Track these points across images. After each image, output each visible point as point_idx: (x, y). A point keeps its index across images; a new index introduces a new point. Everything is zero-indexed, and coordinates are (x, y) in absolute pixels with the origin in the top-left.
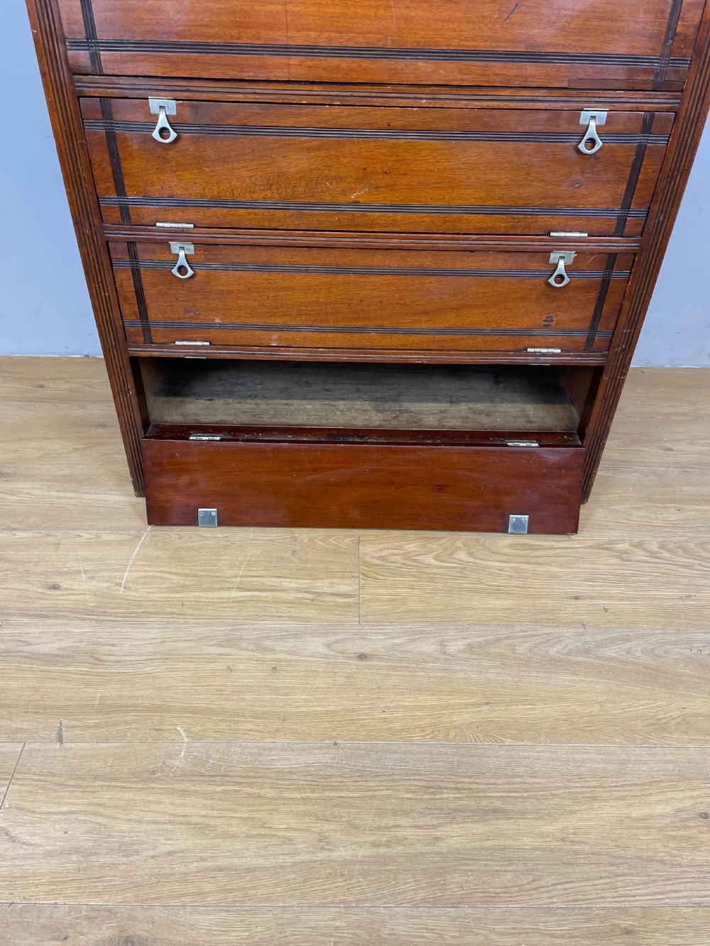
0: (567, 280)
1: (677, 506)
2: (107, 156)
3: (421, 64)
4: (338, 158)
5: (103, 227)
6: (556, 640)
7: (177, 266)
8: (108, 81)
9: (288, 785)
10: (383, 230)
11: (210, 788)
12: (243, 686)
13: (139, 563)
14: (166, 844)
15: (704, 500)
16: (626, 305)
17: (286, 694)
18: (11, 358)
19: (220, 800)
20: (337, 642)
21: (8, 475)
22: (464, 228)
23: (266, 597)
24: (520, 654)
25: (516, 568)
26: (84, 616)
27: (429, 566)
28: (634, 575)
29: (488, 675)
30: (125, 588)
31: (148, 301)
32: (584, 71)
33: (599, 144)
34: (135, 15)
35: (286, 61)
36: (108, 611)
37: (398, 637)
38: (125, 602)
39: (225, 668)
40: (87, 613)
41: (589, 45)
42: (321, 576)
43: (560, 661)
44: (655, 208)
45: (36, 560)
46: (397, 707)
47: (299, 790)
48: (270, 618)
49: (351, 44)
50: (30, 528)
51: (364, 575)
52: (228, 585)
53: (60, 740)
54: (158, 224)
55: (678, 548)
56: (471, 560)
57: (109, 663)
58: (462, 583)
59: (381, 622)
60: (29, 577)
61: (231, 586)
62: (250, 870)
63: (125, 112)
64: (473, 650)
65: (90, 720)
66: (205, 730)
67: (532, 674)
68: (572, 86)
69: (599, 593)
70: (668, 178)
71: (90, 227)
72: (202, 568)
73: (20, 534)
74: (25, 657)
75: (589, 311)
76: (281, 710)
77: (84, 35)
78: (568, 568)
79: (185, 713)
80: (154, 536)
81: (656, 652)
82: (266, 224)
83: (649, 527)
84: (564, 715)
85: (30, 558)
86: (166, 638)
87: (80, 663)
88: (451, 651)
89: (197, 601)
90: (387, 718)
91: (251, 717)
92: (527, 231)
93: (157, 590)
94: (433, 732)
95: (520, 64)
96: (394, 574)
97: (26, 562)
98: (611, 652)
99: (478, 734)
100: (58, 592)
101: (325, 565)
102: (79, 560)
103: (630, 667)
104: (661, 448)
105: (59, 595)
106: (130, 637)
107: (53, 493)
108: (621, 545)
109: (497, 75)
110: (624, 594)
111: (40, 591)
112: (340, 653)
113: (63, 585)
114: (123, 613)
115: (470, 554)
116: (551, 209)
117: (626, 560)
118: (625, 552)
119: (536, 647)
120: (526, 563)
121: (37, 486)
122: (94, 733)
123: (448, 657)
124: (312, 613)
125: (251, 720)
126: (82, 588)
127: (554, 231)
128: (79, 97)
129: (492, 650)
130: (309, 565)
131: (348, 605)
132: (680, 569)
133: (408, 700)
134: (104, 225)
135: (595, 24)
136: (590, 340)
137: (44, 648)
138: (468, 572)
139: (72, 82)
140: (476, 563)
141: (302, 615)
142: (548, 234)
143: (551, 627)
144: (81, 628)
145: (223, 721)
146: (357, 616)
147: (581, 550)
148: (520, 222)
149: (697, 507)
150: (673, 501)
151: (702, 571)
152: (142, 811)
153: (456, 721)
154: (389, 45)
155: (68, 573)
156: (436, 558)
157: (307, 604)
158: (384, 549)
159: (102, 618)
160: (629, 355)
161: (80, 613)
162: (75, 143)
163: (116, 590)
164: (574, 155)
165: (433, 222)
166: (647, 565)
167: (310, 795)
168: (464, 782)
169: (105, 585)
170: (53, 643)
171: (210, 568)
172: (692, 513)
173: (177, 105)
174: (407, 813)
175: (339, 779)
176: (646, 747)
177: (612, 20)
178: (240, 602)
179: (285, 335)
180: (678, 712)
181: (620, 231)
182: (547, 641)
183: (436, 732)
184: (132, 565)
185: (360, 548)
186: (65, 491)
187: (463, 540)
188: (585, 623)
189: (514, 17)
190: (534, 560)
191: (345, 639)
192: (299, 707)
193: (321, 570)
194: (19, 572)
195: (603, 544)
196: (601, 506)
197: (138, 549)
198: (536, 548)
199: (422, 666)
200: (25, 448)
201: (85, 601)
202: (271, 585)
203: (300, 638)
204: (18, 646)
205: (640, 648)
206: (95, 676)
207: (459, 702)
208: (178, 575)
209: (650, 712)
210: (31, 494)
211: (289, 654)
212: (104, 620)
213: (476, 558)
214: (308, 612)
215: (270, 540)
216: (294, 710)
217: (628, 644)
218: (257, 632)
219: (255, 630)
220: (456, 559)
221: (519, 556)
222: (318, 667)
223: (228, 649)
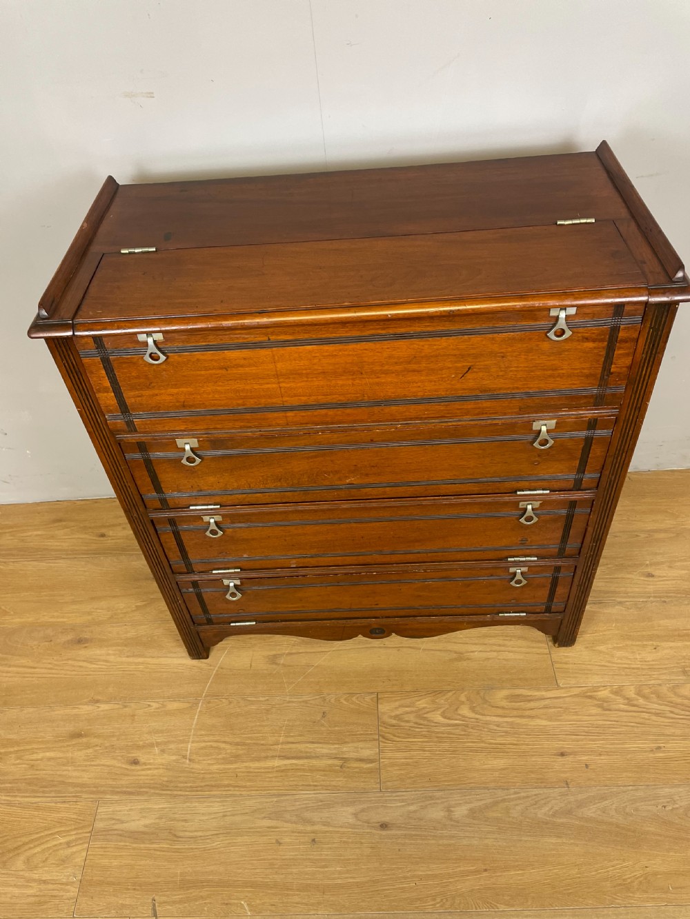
0: (535, 519)
1: (655, 643)
2: (146, 473)
3: (393, 407)
4: (332, 461)
5: (147, 512)
6: (543, 802)
7: (209, 530)
10: (375, 497)
12: (290, 859)
13: (199, 733)
15: (679, 636)
16: (590, 529)
17: (325, 867)
20: (363, 810)
21: (86, 641)
22: (443, 492)
23: (303, 765)
24: (513, 818)
25: (512, 723)
26: (161, 792)
27: (438, 724)
28: (613, 726)
29: (486, 841)
30: (190, 760)
31: (187, 549)
33: (551, 442)
34: (158, 398)
35: (283, 414)
36: (179, 785)
37: (412, 804)
38: (191, 775)
39: (274, 841)
40: (163, 788)
41: (534, 385)
42: (347, 740)
43: (547, 823)
44: (606, 473)
45: (118, 733)
46: (413, 877)
48: (307, 788)
49: (334, 401)
50: (109, 700)
51: (384, 737)
52: (270, 753)
53: (155, 915)
54: (191, 507)
55: (652, 693)
56: (472, 715)
57: (184, 839)
58: (465, 743)
59: (398, 788)
60: (114, 752)
61: (274, 754)
64: (474, 815)
65: (175, 895)
66: (263, 904)
67: (523, 839)
69: (582, 748)
70: (615, 455)
71: (137, 512)
73: (104, 707)
74: (121, 835)
75: (559, 534)
76: (321, 882)
77: (120, 411)
78: (555, 720)
79: (247, 887)
80: (209, 702)
81: (627, 810)
82: (279, 501)
83: (627, 670)
84: (547, 879)
85: (113, 732)
86: (226, 812)
87: (162, 839)
88: (456, 816)
89: (248, 772)
90: (405, 888)
91: (298, 890)
92: (497, 492)
93: (215, 761)
94: (442, 900)
95: (477, 402)
96: (408, 735)
97: (110, 736)
98: (590, 812)
99: (478, 901)
100: (138, 767)
101: (350, 728)
102: (151, 732)
103: (605, 827)
104: (643, 574)
105: (140, 770)
106: (199, 812)
107: (124, 659)
108: (603, 692)
109: (458, 409)
111: (124, 766)
112: (365, 822)
113: (142, 760)
114: (191, 787)
115: (473, 709)
117: (606, 710)
118: (604, 700)
119: (527, 809)
120: (518, 717)
121: (110, 652)
122: (179, 908)
124: (340, 781)
125: (298, 893)
126: (156, 762)
127: (520, 491)
128: (119, 443)
129: (491, 814)
130: (337, 728)
131: (371, 771)
132: (654, 718)
133: (421, 868)
134: (148, 510)
135: (538, 373)
136: (562, 551)
137: (132, 826)
138: (471, 730)
139: (113, 436)
140: (477, 719)
141: (334, 783)
142: (516, 492)
143: (540, 787)
144: (159, 805)
145: (275, 894)
146: (377, 783)
147: (567, 699)
148: (490, 486)
149: (672, 644)
150: (651, 638)
151: (672, 718)
153: (460, 889)
154: (366, 399)
155: (144, 746)
156: (443, 715)
157: (337, 771)
158: (400, 706)
159: (175, 793)
160: (597, 558)
161: (157, 788)
162: (120, 468)
163: (184, 763)
164: (530, 449)
166: (624, 714)
169: (174, 758)
170: (138, 820)
171: (256, 735)
172: (666, 651)
173: (198, 441)
176: (612, 907)
177: (552, 370)
178: (283, 771)
179: (301, 560)
180: (641, 872)
181: (578, 486)
182: (536, 802)
183: (444, 901)
184: (194, 735)
185: (380, 706)
186: (133, 656)
187: (466, 693)
188: (569, 781)
189: (469, 376)
190: (527, 713)
191: (368, 807)
192: (334, 879)
193: (348, 733)
194: (106, 748)
195: (586, 692)
196: (587, 648)
197: (196, 717)
198: (529, 699)
199: (432, 834)
200: (96, 609)
201: (160, 776)
202: (307, 752)
203: (333, 807)
204: (113, 824)
205: (614, 806)
206: (173, 852)
207: (462, 869)
208: (231, 744)
209: (619, 873)
210: (107, 661)
211: (324, 825)
212: (177, 795)
213: (476, 714)
214: (338, 779)
215: (303, 701)
216: (330, 882)
217: (604, 803)
218: (298, 803)
219: (296, 800)
220: (459, 715)
221: (513, 709)
222: (349, 838)
223: (275, 821)
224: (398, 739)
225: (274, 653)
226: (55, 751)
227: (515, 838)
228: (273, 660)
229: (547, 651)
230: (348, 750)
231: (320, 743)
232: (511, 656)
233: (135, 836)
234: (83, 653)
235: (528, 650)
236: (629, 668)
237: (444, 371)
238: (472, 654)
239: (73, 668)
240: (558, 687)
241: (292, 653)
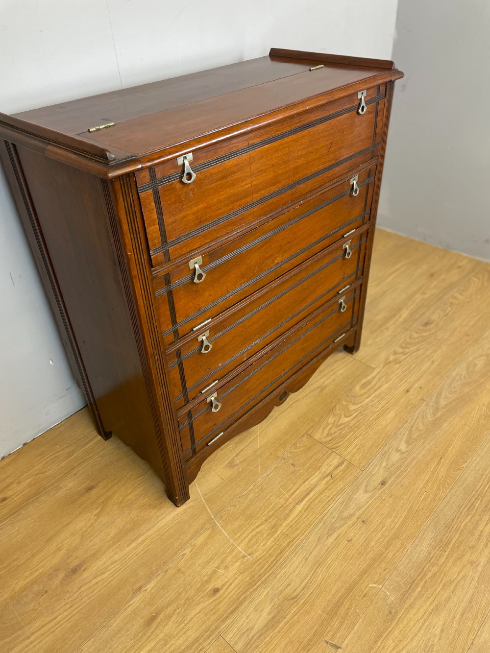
3: (302, 186)
4: (271, 246)
5: (165, 349)
6: (424, 414)
7: (204, 347)
9: (436, 558)
11: (416, 592)
12: (365, 541)
13: (236, 537)
14: (436, 630)
17: (383, 527)
19: (426, 592)
20: (366, 486)
23: (314, 496)
24: (423, 429)
25: (375, 396)
26: (254, 587)
27: (349, 422)
28: (410, 366)
29: (426, 448)
30: (249, 555)
32: (352, 162)
33: (358, 190)
34: (186, 219)
36: (260, 573)
37: (381, 463)
38: (261, 561)
39: (346, 542)
40: (253, 584)
42: (319, 465)
43: (436, 420)
47: (441, 556)
48: (329, 503)
50: (149, 579)
51: (334, 448)
52: (290, 507)
53: (338, 647)
54: (194, 329)
55: (406, 344)
56: (357, 406)
58: (369, 419)
59: (368, 462)
60: (193, 601)
61: (293, 506)
62: (471, 601)
64: (409, 442)
65: (334, 625)
66: (380, 574)
67: (436, 434)
69: (410, 383)
73: (149, 586)
74: (260, 636)
75: (356, 262)
76: (391, 535)
77: (161, 243)
78: (389, 381)
79: (363, 577)
80: (221, 518)
81: (452, 391)
82: (241, 298)
83: (389, 343)
84: (463, 439)
85: (177, 592)
86: (304, 557)
87: (288, 609)
88: (404, 450)
89: (290, 527)
90: (424, 498)
91: (386, 549)
93: (265, 540)
94: (443, 486)
95: (333, 169)
96: (343, 437)
97: (178, 596)
98: (443, 403)
99: (454, 473)
100: (221, 592)
101: (313, 459)
102: (204, 567)
103: (454, 403)
105: (225, 592)
106: (290, 573)
107: (128, 549)
108: (391, 358)
109: (326, 177)
110: (417, 377)
111: (211, 601)
112: (374, 490)
113: (219, 585)
114: (269, 566)
115: (354, 404)
118: (395, 360)
119: (423, 422)
120: (376, 391)
121: (110, 555)
122: (345, 628)
123: (407, 453)
124: (340, 485)
126: (230, 577)
127: (345, 235)
129: (414, 436)
130: (307, 465)
131: (347, 468)
132: (417, 353)
133: (420, 483)
135: (354, 141)
136: (357, 275)
137: (261, 623)
138: (365, 413)
140: (361, 406)
141: (338, 489)
143: (416, 410)
144: (263, 594)
145: (380, 563)
146: (357, 469)
147: (383, 370)
148: (334, 237)
149: (390, 323)
150: (380, 326)
151: (424, 347)
152: (410, 630)
153: (443, 475)
154: (290, 183)
155: (210, 578)
156: (346, 417)
157: (332, 483)
158: (323, 429)
159: (263, 579)
161: (249, 588)
163: (247, 561)
164: (353, 199)
166: (407, 359)
167: (446, 553)
168: (474, 494)
169: (238, 564)
170: (261, 616)
171: (271, 506)
172: (391, 327)
173: (203, 258)
174: (477, 524)
175: (445, 537)
178: (307, 508)
180: (485, 407)
181: (363, 223)
182: (423, 417)
184: (235, 541)
185: (315, 437)
186: (133, 541)
187: (343, 400)
188: (422, 398)
189: (331, 150)
190: (376, 387)
191: (367, 483)
192: (394, 527)
193: (316, 462)
194: (184, 604)
195: (386, 362)
197: (224, 531)
198: (370, 382)
199: (405, 466)
200: (62, 542)
201: (242, 581)
202: (308, 488)
203: (352, 499)
204: (248, 636)
205: (447, 393)
206: (304, 606)
207: (433, 467)
208: (262, 524)
209: (479, 414)
210: (114, 562)
211: (359, 510)
212: (266, 579)
213: (358, 404)
214: (338, 485)
215: (275, 469)
216: (394, 530)
217: (443, 395)
218: (334, 514)
219: (331, 514)
220: (352, 411)
221: (369, 390)
222: (376, 503)
223: (335, 533)
225: (228, 461)
226: (146, 645)
227: (434, 436)
228: (231, 465)
229: (352, 359)
230: (325, 469)
231: (309, 478)
232: (341, 371)
233: (271, 624)
234: (87, 574)
235: (345, 364)
237: (322, 149)
238: (325, 383)
239: (92, 589)
240: (374, 369)
241: (238, 453)
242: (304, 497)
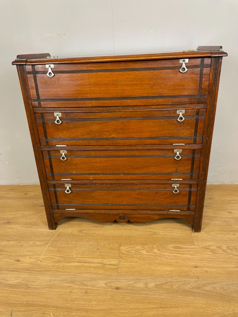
0: (180, 158)
1: (233, 233)
2: (42, 128)
3: (128, 101)
4: (107, 126)
5: (41, 147)
6: (188, 283)
7: (62, 157)
8: (43, 109)
10: (122, 145)
12: (75, 298)
13: (46, 253)
16: (201, 165)
17: (89, 302)
18: (19, 185)
20: (109, 282)
21: (11, 223)
22: (146, 143)
23: (86, 265)
24: (175, 288)
25: (175, 255)
26: (26, 271)
27: (144, 254)
28: (218, 259)
29: (162, 297)
30: (40, 261)
31: (53, 167)
32: (176, 100)
33: (184, 119)
34: (50, 93)
35: (91, 102)
36: (34, 269)
37: (131, 281)
38: (40, 266)
39: (69, 291)
40: (27, 270)
41: (176, 93)
42: (106, 258)
43: (189, 291)
44: (205, 136)
45: (14, 251)
46: (128, 308)
48: (87, 273)
49: (108, 97)
50: (14, 240)
51: (121, 257)
52: (74, 261)
53: (11, 316)
54: (56, 146)
55: (233, 248)
56: (159, 252)
57: (31, 288)
58: (155, 261)
59: (125, 275)
60: (11, 257)
61: (75, 261)
63: (48, 117)
64: (157, 286)
65: (22, 309)
66: (60, 315)
67: (178, 296)
68: (173, 104)
69: (205, 265)
70: (207, 127)
71: (37, 147)
72: (67, 254)
73: (11, 242)
74: (5, 285)
75: (190, 167)
76: (87, 308)
77: (37, 98)
78: (193, 255)
79: (54, 308)
80: (53, 243)
81: (225, 288)
82: (88, 144)
83: (223, 241)
84: (189, 313)
86: (51, 280)
87: (22, 288)
88: (150, 287)
89: (63, 266)
90: (124, 312)
91: (76, 310)
92: (166, 144)
93: (51, 262)
95: (157, 99)
96: (132, 257)
97: (11, 252)
98: (208, 288)
100: (19, 263)
101: (107, 254)
102: (27, 251)
103: (215, 294)
104: (227, 212)
105: (19, 264)
106: (40, 279)
107: (24, 229)
108: (212, 247)
109: (151, 102)
110: (213, 266)
111: (14, 262)
112: (109, 286)
113: (21, 260)
114: (39, 270)
115: (159, 250)
116: (172, 137)
117: (214, 253)
118: (213, 250)
119: (180, 286)
120: (178, 254)
121: (19, 226)
122: (23, 314)
123: (148, 289)
124: (101, 271)
125: (76, 311)
126: (27, 261)
127: (174, 143)
128: (35, 113)
129: (164, 287)
130: (102, 254)
131: (115, 269)
132: (234, 256)
133: (132, 305)
134: (41, 146)
135: (177, 87)
136: (191, 176)
137: (11, 282)
138: (158, 257)
139: (33, 110)
140: (160, 253)
141: (98, 272)
142: (172, 144)
143: (186, 278)
144: (24, 276)
145: (66, 311)
146: (117, 273)
147: (198, 249)
148: (163, 141)
150: (232, 231)
153: (149, 314)
154: (119, 96)
155: (23, 256)
156: (146, 252)
157: (100, 268)
158: (129, 248)
159: (32, 272)
160: (205, 181)
161: (25, 270)
162: (34, 125)
163: (37, 262)
164: (177, 122)
165: (137, 142)
166: (222, 255)
169: (34, 260)
170: (14, 280)
171: (69, 254)
173: (62, 114)
177: (182, 86)
178: (78, 267)
179: (94, 176)
180: (232, 312)
181: (195, 142)
182: (185, 283)
184: (44, 253)
185: (121, 247)
186: (27, 228)
187: (156, 245)
188: (199, 277)
189: (154, 87)
190: (181, 252)
191: (111, 281)
192: (93, 307)
193: (107, 256)
194: (8, 255)
195: (206, 247)
196: (206, 233)
197: (47, 247)
198: (182, 248)
199: (138, 292)
201: (27, 266)
202: (89, 261)
203: (96, 281)
204: (3, 281)
205: (219, 287)
206: (25, 293)
207: (150, 306)
208: (58, 257)
209: (222, 312)
210: (17, 229)
211: (92, 287)
214: (100, 271)
215: (90, 245)
216: (91, 308)
217: (214, 285)
218: (82, 278)
220: (153, 252)
221: (175, 251)
222: (102, 292)
223: (71, 284)
224: (127, 259)
225: (82, 229)
227: (175, 296)
228: (81, 231)
229: (190, 233)
230: (106, 261)
231: (95, 258)
232: (175, 234)
233: (12, 286)
234: (8, 226)
235: (182, 233)
236: (224, 240)
237: (145, 85)
238: (159, 233)
239: (3, 231)
240: (194, 245)
241: (88, 230)
242: (83, 263)
